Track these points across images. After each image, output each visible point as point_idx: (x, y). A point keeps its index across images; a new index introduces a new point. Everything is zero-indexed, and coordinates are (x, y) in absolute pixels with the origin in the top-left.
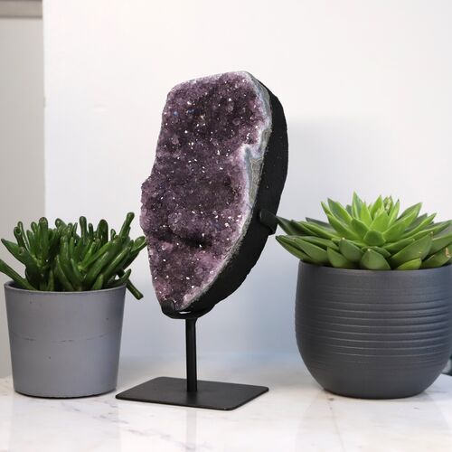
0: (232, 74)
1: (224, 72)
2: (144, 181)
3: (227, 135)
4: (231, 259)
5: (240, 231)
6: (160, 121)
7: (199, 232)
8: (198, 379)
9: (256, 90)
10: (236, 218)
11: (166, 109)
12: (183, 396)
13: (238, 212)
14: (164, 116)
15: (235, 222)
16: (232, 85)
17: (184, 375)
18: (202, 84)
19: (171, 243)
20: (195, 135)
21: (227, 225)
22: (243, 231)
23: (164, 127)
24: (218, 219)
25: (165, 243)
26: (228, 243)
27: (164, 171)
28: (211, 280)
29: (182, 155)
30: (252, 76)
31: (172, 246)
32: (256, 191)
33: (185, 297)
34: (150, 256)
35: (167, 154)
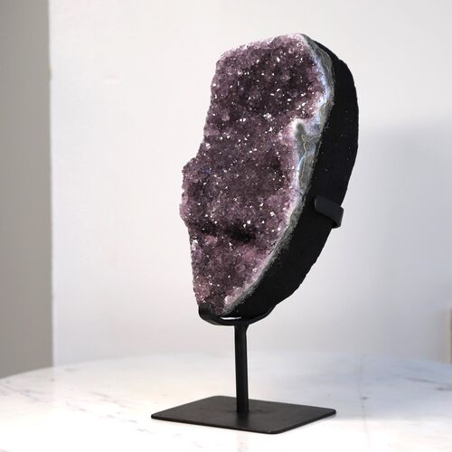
0: (285, 37)
1: (277, 36)
2: (185, 164)
3: (282, 109)
4: (279, 255)
5: (288, 221)
6: (209, 94)
7: (239, 222)
8: (249, 398)
9: (313, 55)
10: (283, 206)
11: (215, 80)
12: (233, 417)
13: (286, 199)
14: (213, 88)
15: (282, 211)
16: (285, 50)
17: (232, 393)
18: (253, 51)
19: (215, 236)
20: (248, 110)
21: (272, 214)
22: (292, 221)
23: (214, 102)
24: (263, 207)
25: (209, 236)
26: (274, 236)
27: (211, 153)
28: (255, 279)
29: (232, 133)
30: (308, 39)
31: (216, 240)
32: (309, 174)
33: (226, 299)
34: (192, 252)
35: (216, 133)
